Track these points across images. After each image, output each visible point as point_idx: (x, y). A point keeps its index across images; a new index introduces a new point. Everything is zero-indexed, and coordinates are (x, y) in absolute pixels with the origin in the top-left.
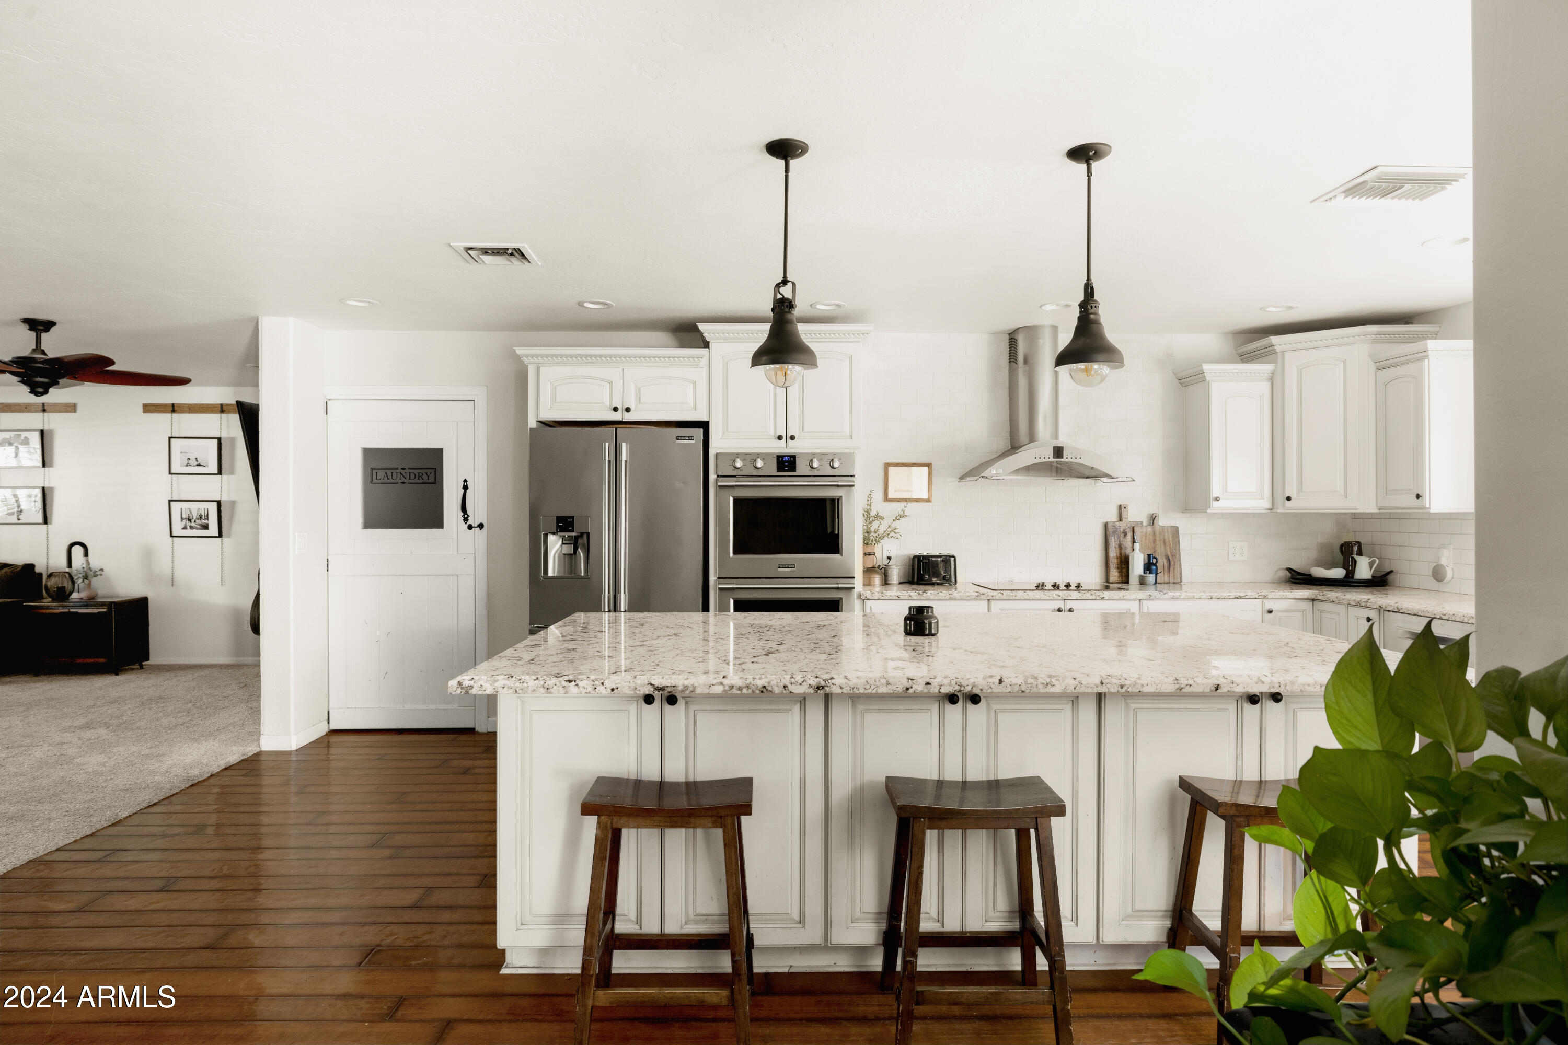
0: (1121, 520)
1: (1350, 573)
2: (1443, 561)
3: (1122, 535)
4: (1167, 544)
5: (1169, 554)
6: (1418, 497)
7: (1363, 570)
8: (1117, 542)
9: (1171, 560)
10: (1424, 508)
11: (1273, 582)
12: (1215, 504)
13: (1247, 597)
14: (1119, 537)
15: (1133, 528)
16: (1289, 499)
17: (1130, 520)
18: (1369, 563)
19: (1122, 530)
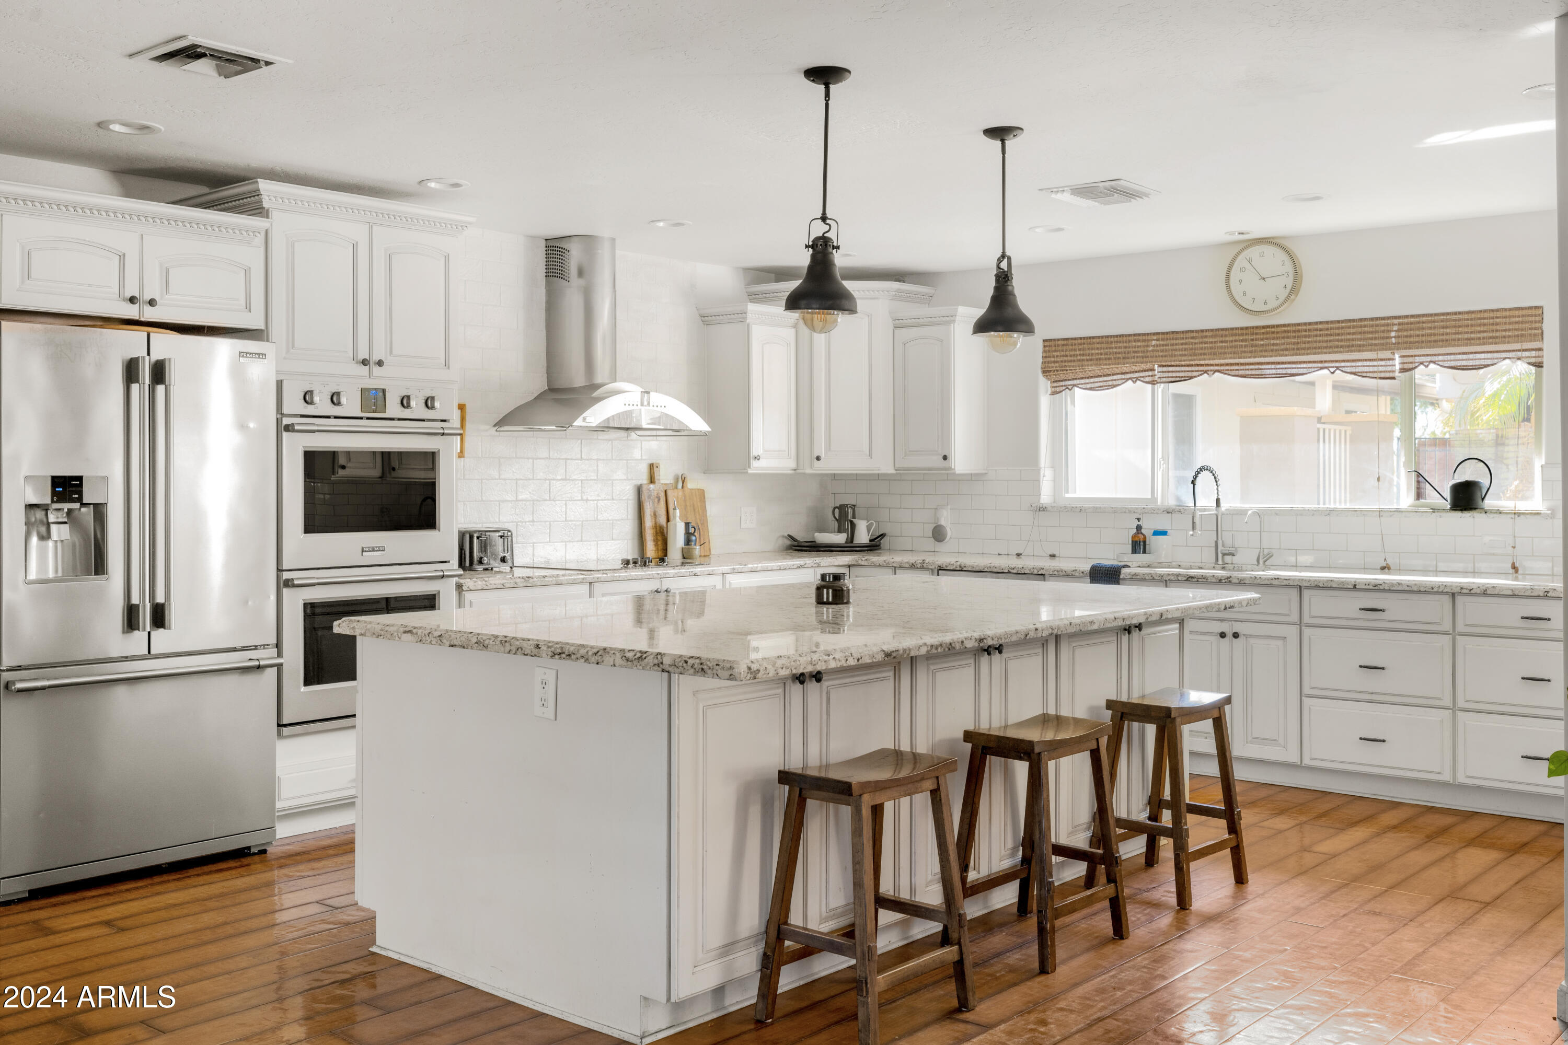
0: (652, 480)
1: (851, 538)
2: (943, 522)
3: (656, 500)
4: (697, 510)
5: (699, 522)
6: (945, 458)
7: (863, 537)
8: (652, 509)
9: (701, 529)
10: (950, 469)
11: (775, 551)
12: (755, 464)
13: (806, 566)
14: (653, 503)
15: (666, 491)
16: (818, 458)
17: (662, 482)
18: (867, 526)
19: (655, 494)
